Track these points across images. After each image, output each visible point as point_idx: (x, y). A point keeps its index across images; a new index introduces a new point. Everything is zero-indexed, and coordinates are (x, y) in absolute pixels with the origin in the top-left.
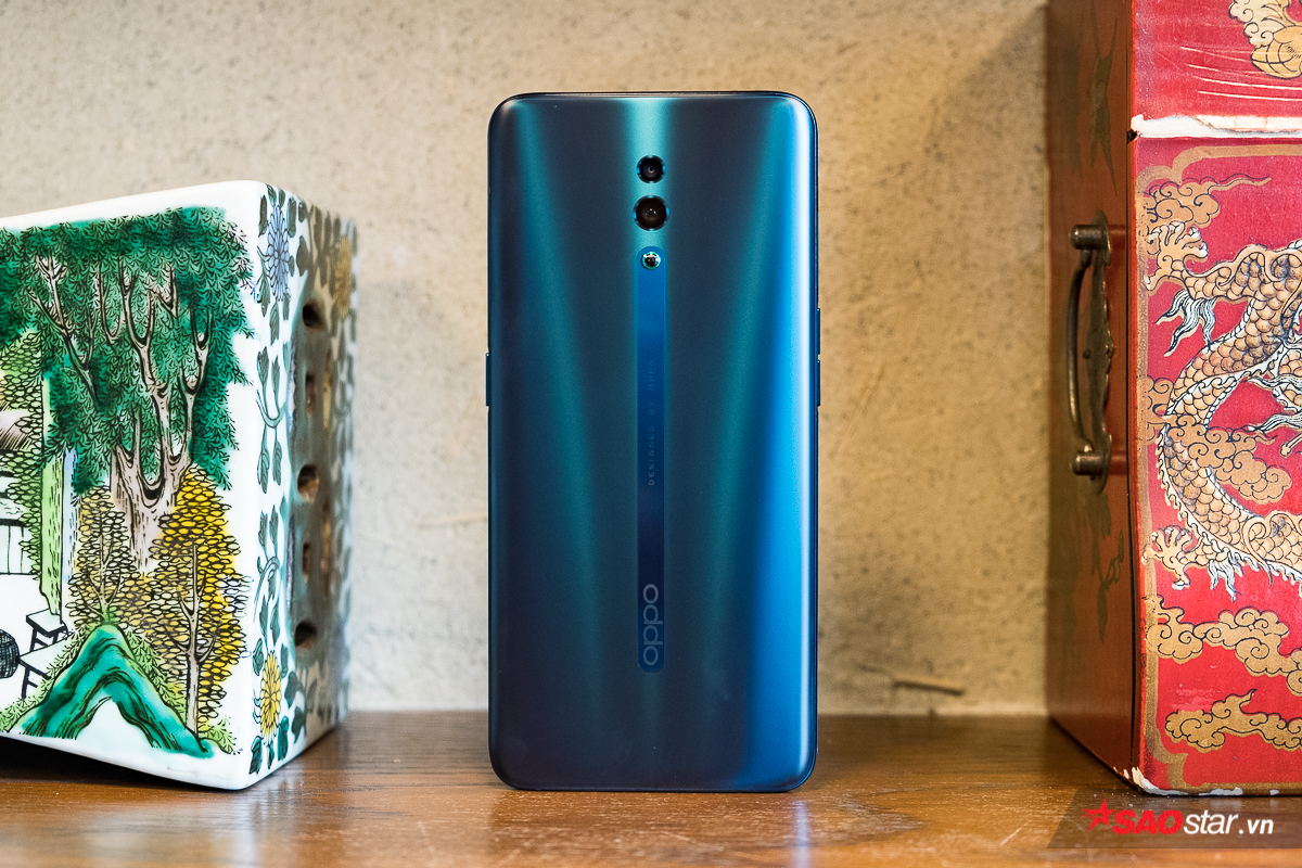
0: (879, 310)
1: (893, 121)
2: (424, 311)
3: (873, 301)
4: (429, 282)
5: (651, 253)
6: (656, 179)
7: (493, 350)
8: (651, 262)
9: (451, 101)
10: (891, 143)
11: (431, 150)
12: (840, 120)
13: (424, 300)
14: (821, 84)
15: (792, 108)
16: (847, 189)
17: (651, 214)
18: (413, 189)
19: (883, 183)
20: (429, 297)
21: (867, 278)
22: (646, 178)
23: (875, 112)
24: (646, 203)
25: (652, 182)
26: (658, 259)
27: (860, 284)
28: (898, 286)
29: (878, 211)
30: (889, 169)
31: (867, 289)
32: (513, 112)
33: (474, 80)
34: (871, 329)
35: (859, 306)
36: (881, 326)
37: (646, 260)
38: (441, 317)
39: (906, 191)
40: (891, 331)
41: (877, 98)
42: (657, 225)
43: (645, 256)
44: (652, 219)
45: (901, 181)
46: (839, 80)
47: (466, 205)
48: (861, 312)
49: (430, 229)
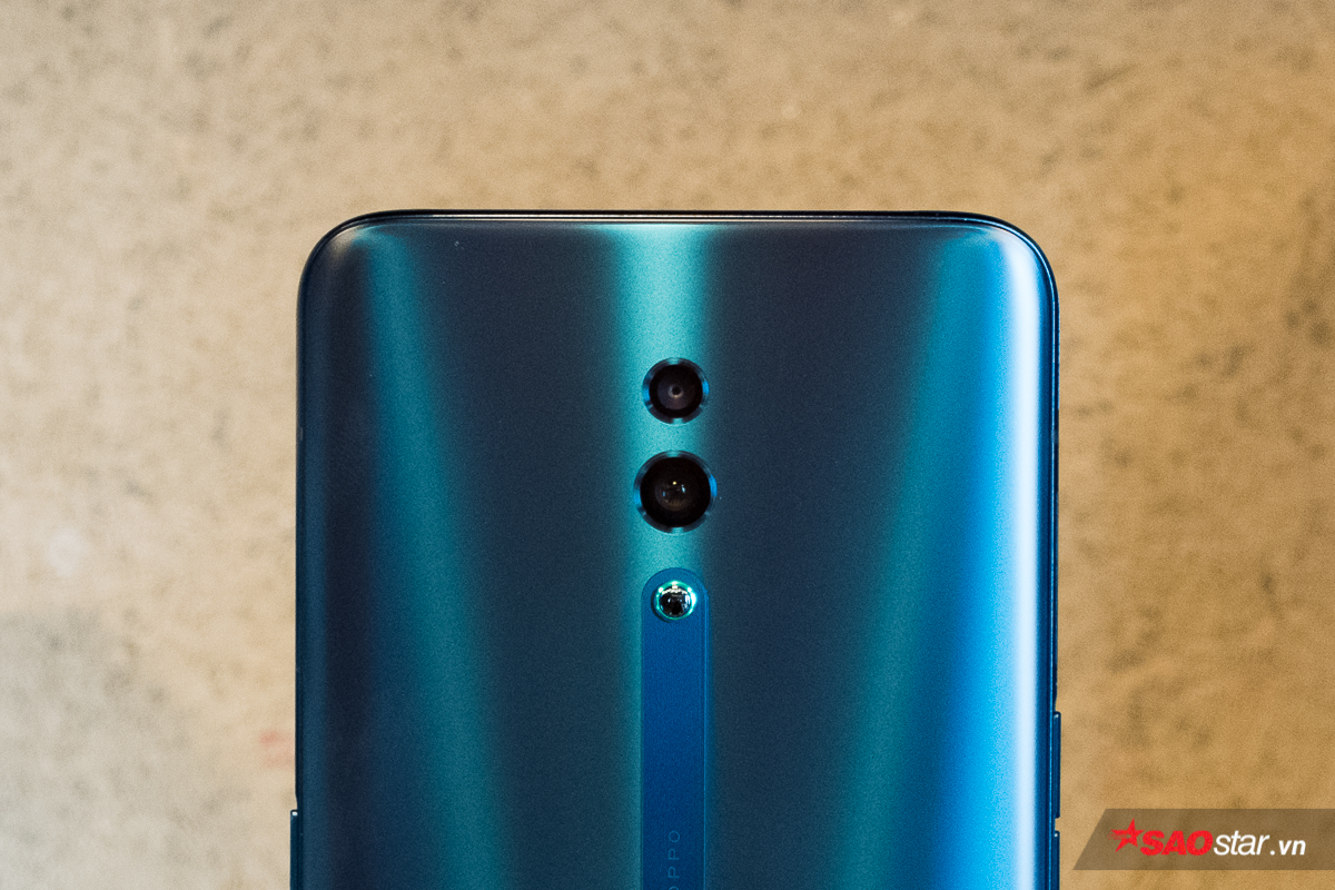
0: (1177, 688)
1: (1214, 248)
2: (118, 682)
3: (1163, 666)
4: (130, 615)
5: (675, 584)
6: (687, 412)
7: (308, 802)
8: (674, 604)
9: (183, 191)
10: (1210, 303)
11: (136, 304)
12: (1089, 246)
13: (118, 657)
14: (1049, 160)
15: (996, 248)
16: (1106, 407)
17: (675, 493)
18: (93, 396)
19: (1189, 394)
20: (131, 648)
21: (1151, 614)
22: (663, 412)
23: (1172, 228)
24: (661, 469)
25: (678, 421)
26: (692, 598)
27: (1134, 628)
28: (1222, 632)
29: (1178, 458)
30: (1203, 361)
31: (1150, 638)
32: (357, 254)
33: (238, 143)
34: (1158, 730)
35: (1130, 679)
36: (1182, 725)
37: (664, 599)
38: (158, 696)
39: (1242, 413)
40: (1203, 739)
41: (1175, 195)
42: (688, 519)
43: (661, 591)
44: (676, 505)
45: (1231, 389)
46: (1090, 154)
47: (218, 435)
48: (1137, 694)
49: (133, 489)
